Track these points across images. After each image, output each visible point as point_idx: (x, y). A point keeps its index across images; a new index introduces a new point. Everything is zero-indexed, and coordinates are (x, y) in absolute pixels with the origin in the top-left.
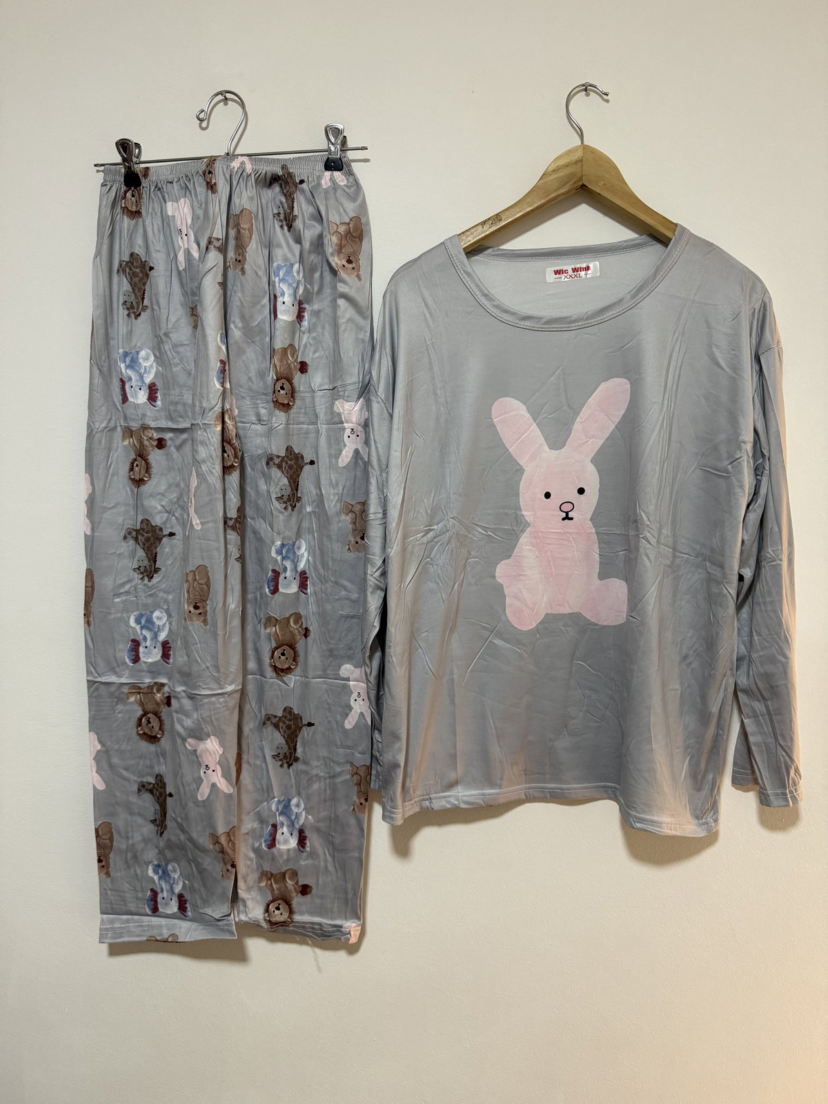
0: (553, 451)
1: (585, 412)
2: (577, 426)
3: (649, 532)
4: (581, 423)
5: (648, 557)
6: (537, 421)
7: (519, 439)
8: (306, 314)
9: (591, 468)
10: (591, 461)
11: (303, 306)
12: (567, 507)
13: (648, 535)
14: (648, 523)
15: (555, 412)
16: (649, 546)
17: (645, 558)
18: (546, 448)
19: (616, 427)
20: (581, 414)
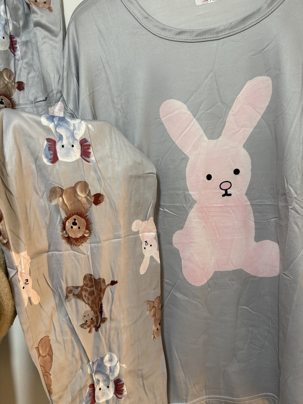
0: (211, 141)
1: (236, 107)
2: (230, 118)
3: (297, 203)
4: (233, 115)
5: (297, 225)
6: (197, 116)
7: (183, 132)
8: (18, 46)
9: (244, 152)
10: (244, 147)
11: (15, 40)
12: (225, 186)
13: (296, 206)
14: (296, 196)
15: (211, 108)
16: (298, 215)
17: (295, 226)
18: (205, 138)
19: (262, 117)
20: (233, 108)
